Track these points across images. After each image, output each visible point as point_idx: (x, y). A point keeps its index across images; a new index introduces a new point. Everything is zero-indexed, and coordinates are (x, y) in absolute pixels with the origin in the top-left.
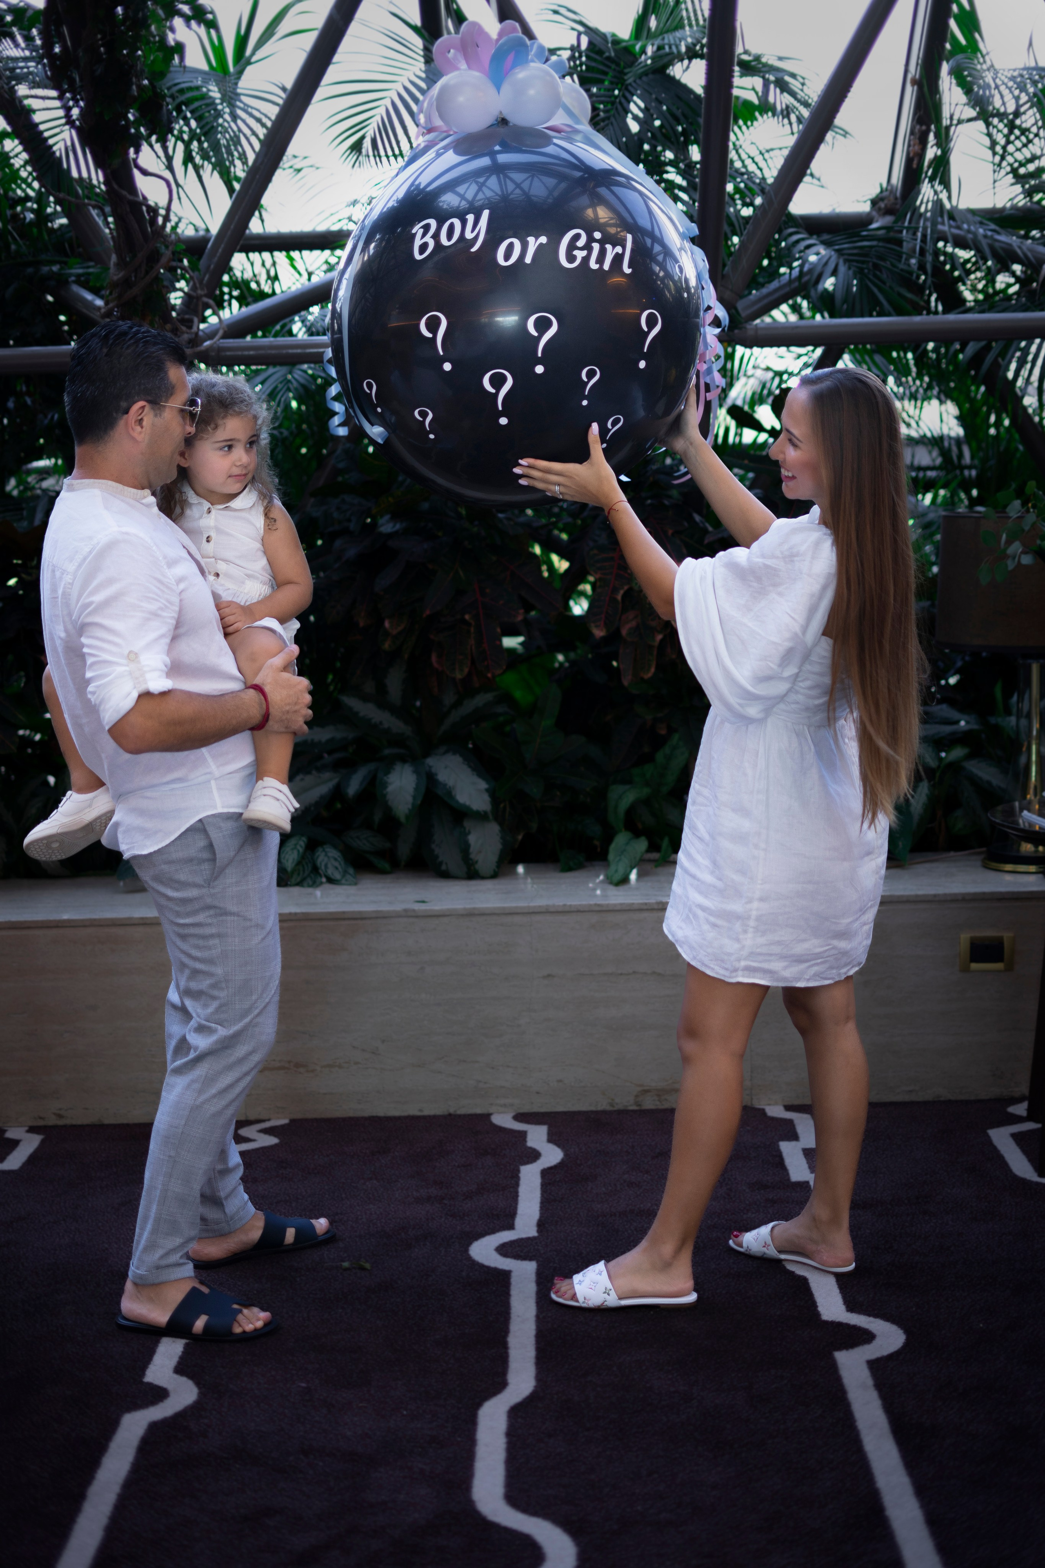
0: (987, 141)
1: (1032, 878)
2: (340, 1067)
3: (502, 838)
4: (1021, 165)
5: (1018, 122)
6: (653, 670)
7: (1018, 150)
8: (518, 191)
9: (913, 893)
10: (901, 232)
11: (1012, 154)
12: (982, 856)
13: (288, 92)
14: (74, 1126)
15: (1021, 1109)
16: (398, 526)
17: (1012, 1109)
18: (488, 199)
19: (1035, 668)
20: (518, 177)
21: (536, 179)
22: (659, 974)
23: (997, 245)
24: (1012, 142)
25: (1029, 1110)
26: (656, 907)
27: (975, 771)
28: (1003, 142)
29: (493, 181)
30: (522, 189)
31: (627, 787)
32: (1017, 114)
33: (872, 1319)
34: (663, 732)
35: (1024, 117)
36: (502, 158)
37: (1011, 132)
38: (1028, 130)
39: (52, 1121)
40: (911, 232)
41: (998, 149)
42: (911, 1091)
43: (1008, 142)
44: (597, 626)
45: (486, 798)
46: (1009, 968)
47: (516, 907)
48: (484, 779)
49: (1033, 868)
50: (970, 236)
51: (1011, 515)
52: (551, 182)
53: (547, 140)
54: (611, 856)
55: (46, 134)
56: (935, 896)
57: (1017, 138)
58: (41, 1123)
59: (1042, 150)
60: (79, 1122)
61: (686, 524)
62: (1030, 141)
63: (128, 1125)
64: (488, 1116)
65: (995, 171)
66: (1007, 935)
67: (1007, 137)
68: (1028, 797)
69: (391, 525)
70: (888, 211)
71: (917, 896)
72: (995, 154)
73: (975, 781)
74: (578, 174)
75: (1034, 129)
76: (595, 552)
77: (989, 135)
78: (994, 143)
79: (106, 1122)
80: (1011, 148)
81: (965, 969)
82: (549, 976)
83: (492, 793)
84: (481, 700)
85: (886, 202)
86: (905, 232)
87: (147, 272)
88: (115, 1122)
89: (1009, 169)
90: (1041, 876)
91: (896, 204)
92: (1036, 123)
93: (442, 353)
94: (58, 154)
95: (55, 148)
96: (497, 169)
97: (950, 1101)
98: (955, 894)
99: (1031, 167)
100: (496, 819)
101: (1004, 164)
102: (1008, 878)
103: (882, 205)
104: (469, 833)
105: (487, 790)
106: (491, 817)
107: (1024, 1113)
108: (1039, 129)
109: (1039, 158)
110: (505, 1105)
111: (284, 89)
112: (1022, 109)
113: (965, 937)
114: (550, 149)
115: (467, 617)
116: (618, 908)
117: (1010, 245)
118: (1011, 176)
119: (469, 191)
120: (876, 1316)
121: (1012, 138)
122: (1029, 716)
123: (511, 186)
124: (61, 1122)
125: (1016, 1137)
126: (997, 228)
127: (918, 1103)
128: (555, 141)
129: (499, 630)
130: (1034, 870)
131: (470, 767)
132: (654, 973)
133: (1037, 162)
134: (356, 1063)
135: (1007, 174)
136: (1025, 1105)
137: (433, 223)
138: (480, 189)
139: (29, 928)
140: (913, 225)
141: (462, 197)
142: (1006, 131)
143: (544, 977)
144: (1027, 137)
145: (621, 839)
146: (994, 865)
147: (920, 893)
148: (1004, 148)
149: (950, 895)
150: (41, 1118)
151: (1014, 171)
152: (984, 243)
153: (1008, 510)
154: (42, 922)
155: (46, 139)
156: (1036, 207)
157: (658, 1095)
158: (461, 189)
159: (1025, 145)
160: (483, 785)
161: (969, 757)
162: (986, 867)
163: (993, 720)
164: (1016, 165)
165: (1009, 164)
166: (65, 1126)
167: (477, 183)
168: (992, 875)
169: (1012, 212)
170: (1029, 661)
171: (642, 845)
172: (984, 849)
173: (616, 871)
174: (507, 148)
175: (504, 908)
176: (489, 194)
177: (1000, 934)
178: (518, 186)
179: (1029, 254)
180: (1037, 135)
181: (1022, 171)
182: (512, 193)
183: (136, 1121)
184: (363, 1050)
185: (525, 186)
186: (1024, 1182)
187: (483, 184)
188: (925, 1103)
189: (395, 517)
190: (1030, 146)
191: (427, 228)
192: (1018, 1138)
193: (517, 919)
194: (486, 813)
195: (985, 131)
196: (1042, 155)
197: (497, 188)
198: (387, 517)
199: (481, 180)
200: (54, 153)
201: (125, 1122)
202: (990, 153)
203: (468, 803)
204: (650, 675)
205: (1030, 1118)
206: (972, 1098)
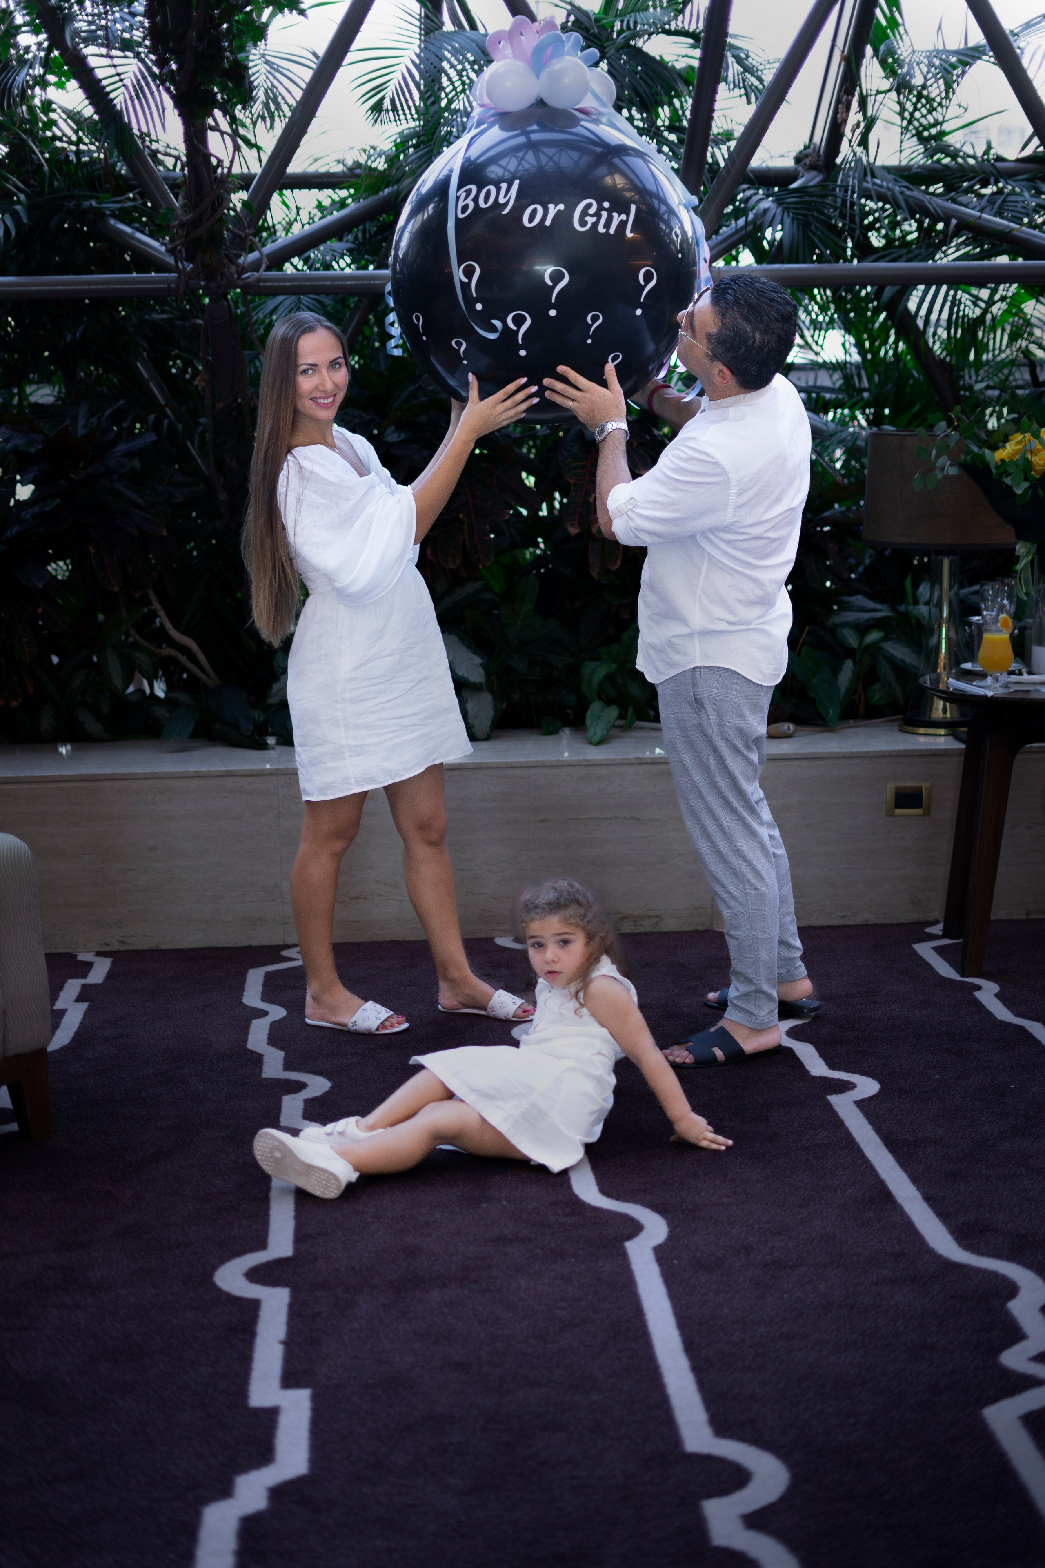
0: (897, 108)
1: (943, 739)
2: (365, 899)
3: (494, 706)
4: (926, 129)
5: (925, 93)
6: (619, 563)
7: (924, 116)
8: (551, 163)
9: (848, 750)
10: (834, 189)
11: (918, 120)
12: (898, 723)
13: (320, 59)
14: (136, 951)
15: (937, 929)
16: (402, 436)
17: (928, 930)
18: (527, 170)
19: (946, 563)
20: (550, 151)
21: (563, 153)
22: (637, 819)
23: (911, 200)
24: (919, 110)
25: (944, 930)
26: (635, 762)
27: (891, 651)
28: (911, 109)
29: (530, 156)
30: (554, 162)
31: (598, 663)
32: (924, 87)
33: (850, 1074)
34: (626, 617)
35: (930, 89)
36: (535, 137)
37: (918, 101)
38: (934, 100)
39: (116, 947)
40: (843, 189)
41: (907, 114)
42: (844, 917)
43: (916, 109)
44: (572, 525)
45: (481, 671)
46: (927, 813)
47: (517, 762)
48: (478, 655)
49: (942, 731)
50: (889, 193)
51: (938, 433)
52: (575, 155)
53: (576, 121)
54: (588, 721)
55: (108, 89)
56: (867, 752)
57: (924, 106)
58: (106, 949)
59: (944, 117)
60: (140, 948)
61: (648, 437)
62: (935, 109)
63: (182, 950)
64: (492, 939)
65: (902, 134)
66: (925, 786)
67: (915, 105)
68: (939, 670)
69: (396, 435)
70: (813, 167)
71: (852, 753)
72: (903, 118)
73: (892, 661)
74: (599, 150)
75: (938, 99)
76: (570, 460)
77: (899, 103)
78: (903, 109)
79: (163, 947)
80: (917, 115)
81: (891, 814)
82: (544, 820)
83: (486, 667)
84: (471, 587)
85: (810, 158)
86: (838, 189)
87: (212, 215)
88: (170, 947)
89: (914, 132)
90: (951, 737)
91: (819, 161)
92: (940, 94)
93: (475, 295)
94: (118, 107)
95: (115, 102)
96: (532, 146)
97: (876, 925)
98: (883, 752)
99: (933, 131)
100: (490, 690)
101: (911, 127)
102: (922, 739)
103: (808, 161)
104: (467, 701)
105: (481, 665)
106: (485, 688)
107: (940, 933)
108: (942, 99)
109: (941, 124)
110: (505, 930)
111: (315, 54)
112: (929, 83)
113: (891, 786)
114: (578, 130)
115: (461, 516)
116: (603, 762)
117: (923, 201)
118: (915, 139)
119: (512, 164)
120: (853, 1072)
121: (919, 105)
122: (939, 606)
123: (544, 159)
124: (123, 948)
125: (936, 949)
126: (907, 184)
127: (851, 926)
128: (583, 123)
129: (488, 527)
130: (943, 733)
131: (465, 645)
132: (632, 817)
133: (939, 127)
134: (379, 895)
135: (913, 136)
136: (941, 926)
137: (474, 188)
138: (520, 164)
139: (98, 780)
140: (844, 184)
141: (505, 169)
142: (914, 100)
143: (540, 822)
144: (931, 106)
145: (596, 707)
146: (910, 729)
147: (854, 750)
148: (912, 114)
149: (879, 752)
150: (106, 944)
151: (919, 135)
152: (900, 198)
153: (935, 429)
154: (110, 775)
155: (108, 93)
156: (937, 166)
157: (634, 921)
158: (503, 162)
159: (930, 112)
160: (478, 660)
161: (885, 639)
162: (902, 731)
163: (902, 608)
164: (921, 129)
165: (915, 128)
166: (127, 951)
167: (516, 157)
168: (909, 737)
169: (919, 170)
170: (941, 557)
171: (614, 712)
172: (900, 716)
173: (595, 733)
174: (543, 128)
175: (507, 763)
176: (527, 166)
177: (919, 785)
178: (550, 159)
179: (938, 209)
180: (940, 104)
181: (926, 134)
182: (546, 165)
183: (189, 946)
184: (385, 884)
185: (556, 158)
186: (950, 980)
187: (522, 159)
188: (856, 926)
189: (399, 428)
190: (934, 113)
191: (469, 192)
192: (938, 950)
193: (518, 772)
194: (481, 684)
195: (897, 99)
196: (943, 122)
197: (534, 163)
198: (392, 428)
199: (520, 154)
200: (115, 105)
201: (180, 947)
202: (899, 118)
203: (465, 676)
204: (616, 567)
205: (944, 936)
206: (895, 922)
